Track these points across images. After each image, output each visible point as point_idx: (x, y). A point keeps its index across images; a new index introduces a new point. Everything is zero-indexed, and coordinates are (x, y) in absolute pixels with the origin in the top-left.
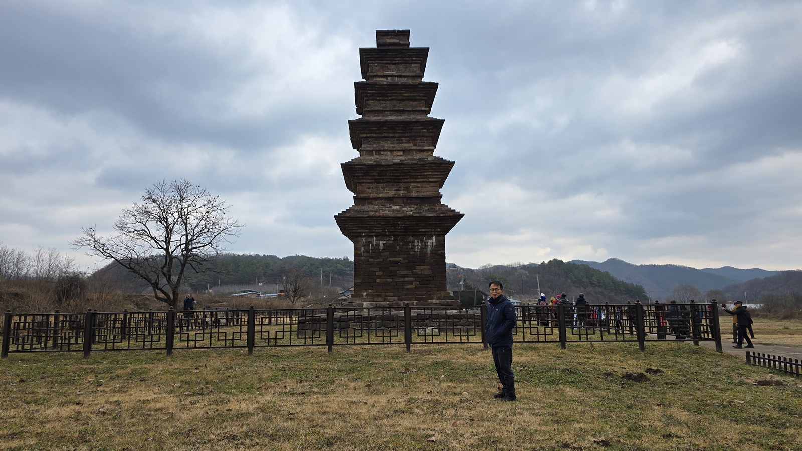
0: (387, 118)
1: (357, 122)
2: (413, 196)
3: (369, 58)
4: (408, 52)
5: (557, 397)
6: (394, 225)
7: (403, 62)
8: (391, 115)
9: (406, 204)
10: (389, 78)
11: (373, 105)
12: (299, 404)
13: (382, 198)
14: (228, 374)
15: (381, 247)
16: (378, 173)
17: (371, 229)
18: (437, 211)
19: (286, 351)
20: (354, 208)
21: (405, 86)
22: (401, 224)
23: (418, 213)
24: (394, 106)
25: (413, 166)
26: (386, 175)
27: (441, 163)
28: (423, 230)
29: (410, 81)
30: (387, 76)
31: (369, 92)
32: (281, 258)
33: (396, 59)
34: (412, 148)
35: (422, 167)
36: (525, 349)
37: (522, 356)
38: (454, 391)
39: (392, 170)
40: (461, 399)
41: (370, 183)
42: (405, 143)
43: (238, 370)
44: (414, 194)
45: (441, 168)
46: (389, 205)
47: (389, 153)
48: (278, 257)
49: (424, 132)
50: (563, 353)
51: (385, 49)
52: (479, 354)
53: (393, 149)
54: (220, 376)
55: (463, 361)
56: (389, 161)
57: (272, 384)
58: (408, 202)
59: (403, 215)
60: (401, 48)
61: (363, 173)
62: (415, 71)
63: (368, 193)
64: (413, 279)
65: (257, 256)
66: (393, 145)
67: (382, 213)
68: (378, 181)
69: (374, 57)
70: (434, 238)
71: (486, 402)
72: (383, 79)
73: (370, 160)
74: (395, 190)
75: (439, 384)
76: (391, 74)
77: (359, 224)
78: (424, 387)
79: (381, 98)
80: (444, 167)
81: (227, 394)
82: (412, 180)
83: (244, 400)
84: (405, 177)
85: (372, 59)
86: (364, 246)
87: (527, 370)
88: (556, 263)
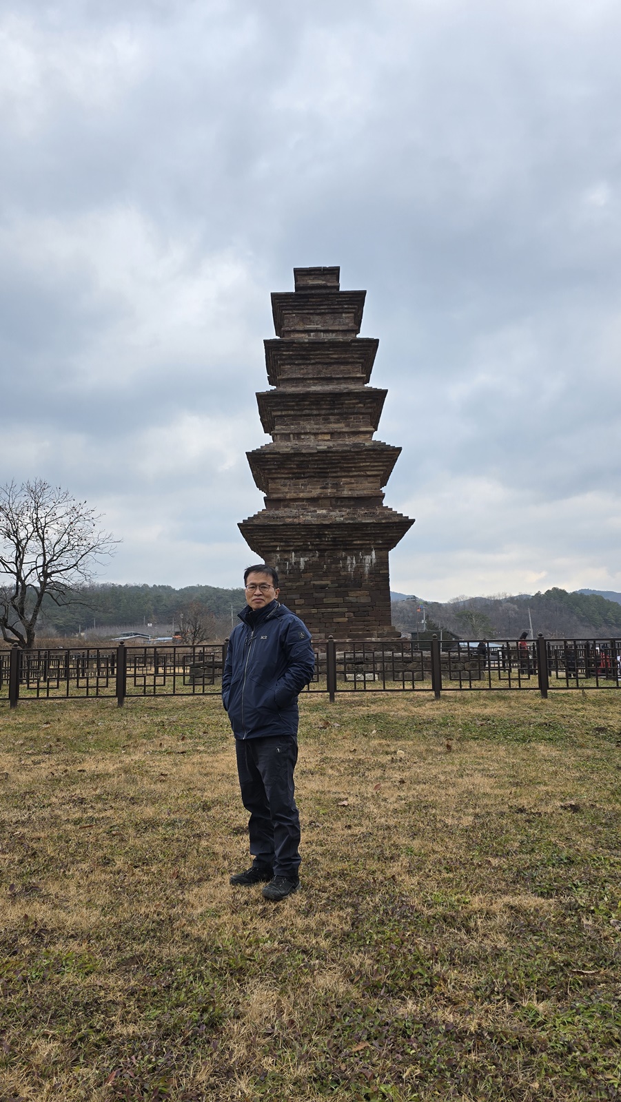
0: (308, 389)
1: (268, 395)
2: (345, 496)
3: (284, 308)
4: (337, 298)
5: (525, 757)
6: (319, 536)
7: (330, 311)
8: (315, 385)
9: (335, 507)
10: (312, 334)
11: (291, 372)
12: (176, 765)
13: (302, 499)
14: (87, 730)
15: (302, 566)
16: (297, 465)
17: (288, 542)
18: (378, 516)
19: (169, 702)
20: (264, 513)
21: (333, 345)
22: (328, 534)
23: (352, 519)
24: (319, 372)
25: (344, 454)
26: (308, 468)
27: (383, 450)
28: (358, 542)
29: (340, 338)
30: (308, 332)
31: (285, 353)
32: (177, 589)
33: (321, 307)
34: (344, 430)
35: (357, 455)
36: (492, 699)
37: (485, 708)
38: (387, 749)
39: (316, 460)
40: (393, 758)
41: (285, 478)
42: (335, 423)
43: (101, 725)
44: (346, 493)
45: (383, 456)
46: (312, 509)
47: (312, 437)
48: (173, 587)
49: (360, 407)
50: (543, 703)
51: (305, 294)
52: (428, 705)
53: (317, 431)
54: (77, 732)
55: (404, 714)
56: (312, 448)
57: (145, 741)
58: (339, 504)
59: (331, 522)
60: (328, 292)
61: (277, 465)
62: (347, 324)
63: (283, 493)
64: (346, 610)
65: (145, 586)
66: (318, 427)
67: (302, 519)
68: (297, 475)
69: (291, 306)
70: (373, 553)
71: (427, 762)
72: (303, 335)
73: (286, 447)
74: (321, 488)
75: (369, 741)
76: (315, 329)
77: (271, 535)
78: (347, 744)
79: (300, 362)
80: (388, 456)
81: (84, 752)
82: (343, 474)
83: (103, 759)
84: (334, 470)
85: (288, 308)
86: (279, 564)
87: (490, 724)
88: (557, 594)
